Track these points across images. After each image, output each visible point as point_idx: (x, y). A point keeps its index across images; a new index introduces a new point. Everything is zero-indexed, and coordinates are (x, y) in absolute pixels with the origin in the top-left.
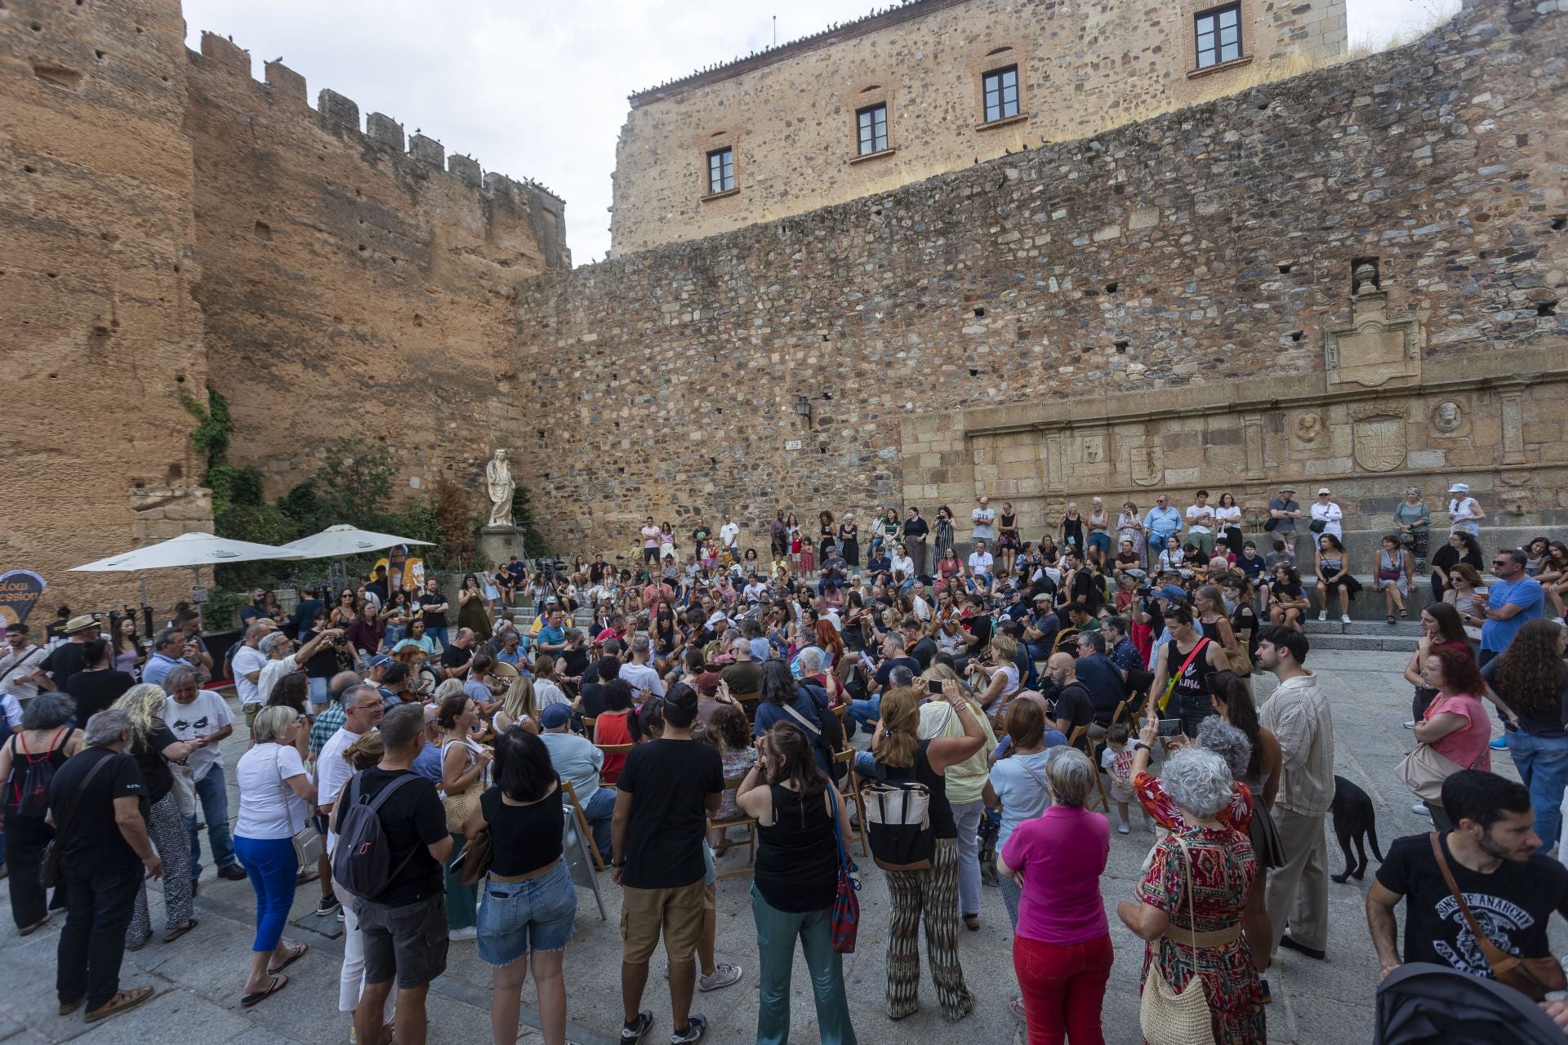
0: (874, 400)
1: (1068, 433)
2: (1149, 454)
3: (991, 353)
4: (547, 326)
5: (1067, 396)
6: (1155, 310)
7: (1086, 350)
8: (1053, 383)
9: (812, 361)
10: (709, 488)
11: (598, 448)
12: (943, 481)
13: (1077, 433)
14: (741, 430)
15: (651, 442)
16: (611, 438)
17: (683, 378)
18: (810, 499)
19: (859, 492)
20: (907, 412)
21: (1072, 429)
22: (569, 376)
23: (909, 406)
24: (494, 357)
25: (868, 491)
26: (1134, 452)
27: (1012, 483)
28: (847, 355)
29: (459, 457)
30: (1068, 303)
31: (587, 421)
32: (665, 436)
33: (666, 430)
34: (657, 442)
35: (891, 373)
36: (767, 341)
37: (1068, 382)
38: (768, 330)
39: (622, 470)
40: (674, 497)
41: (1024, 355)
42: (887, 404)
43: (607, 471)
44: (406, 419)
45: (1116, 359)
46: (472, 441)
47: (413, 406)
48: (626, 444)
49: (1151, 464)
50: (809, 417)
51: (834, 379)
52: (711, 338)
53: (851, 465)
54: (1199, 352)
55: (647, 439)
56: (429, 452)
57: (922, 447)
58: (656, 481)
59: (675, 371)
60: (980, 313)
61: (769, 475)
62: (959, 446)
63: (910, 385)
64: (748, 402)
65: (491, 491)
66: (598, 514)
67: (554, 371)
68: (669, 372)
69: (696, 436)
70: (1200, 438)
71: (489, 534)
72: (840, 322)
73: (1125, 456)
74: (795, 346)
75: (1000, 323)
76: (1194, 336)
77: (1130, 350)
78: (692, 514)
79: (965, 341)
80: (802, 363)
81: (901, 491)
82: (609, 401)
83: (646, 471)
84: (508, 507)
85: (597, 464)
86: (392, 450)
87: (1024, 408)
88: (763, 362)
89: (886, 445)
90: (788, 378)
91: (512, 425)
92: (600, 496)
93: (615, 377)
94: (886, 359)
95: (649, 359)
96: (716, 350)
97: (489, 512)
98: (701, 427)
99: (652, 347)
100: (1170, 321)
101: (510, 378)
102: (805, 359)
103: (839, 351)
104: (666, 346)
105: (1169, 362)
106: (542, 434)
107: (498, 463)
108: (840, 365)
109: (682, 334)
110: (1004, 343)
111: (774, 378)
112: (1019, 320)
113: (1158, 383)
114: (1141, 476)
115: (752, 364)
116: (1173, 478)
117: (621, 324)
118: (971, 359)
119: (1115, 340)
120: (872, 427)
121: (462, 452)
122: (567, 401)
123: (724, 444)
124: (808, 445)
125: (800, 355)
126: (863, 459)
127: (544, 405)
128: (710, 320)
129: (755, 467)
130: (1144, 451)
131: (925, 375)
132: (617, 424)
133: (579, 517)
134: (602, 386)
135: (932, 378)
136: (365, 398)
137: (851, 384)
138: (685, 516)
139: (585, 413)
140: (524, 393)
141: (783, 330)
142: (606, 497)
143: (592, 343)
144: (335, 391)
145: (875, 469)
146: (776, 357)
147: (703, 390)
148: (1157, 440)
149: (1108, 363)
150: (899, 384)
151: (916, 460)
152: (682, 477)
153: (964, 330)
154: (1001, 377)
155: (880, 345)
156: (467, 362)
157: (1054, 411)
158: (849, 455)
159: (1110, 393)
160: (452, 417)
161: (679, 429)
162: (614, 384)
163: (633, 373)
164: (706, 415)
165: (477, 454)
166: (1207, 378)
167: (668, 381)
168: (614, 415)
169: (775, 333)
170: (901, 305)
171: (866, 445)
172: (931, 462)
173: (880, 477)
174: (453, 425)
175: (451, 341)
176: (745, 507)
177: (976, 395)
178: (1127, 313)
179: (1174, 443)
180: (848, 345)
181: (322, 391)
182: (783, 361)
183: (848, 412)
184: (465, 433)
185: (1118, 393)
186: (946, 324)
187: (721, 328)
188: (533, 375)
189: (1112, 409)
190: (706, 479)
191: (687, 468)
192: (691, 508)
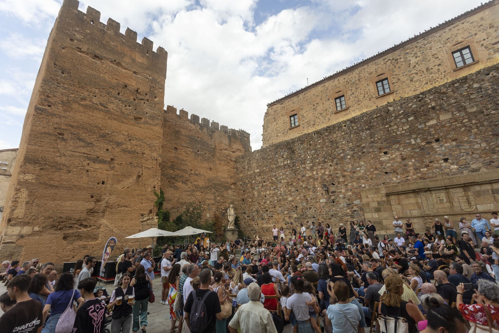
0: (350, 184)
1: (429, 192)
2: (467, 199)
3: (392, 166)
4: (245, 168)
5: (426, 179)
6: (458, 146)
7: (431, 162)
8: (419, 175)
9: (327, 173)
10: (295, 216)
11: (260, 204)
12: (380, 212)
13: (433, 192)
14: (305, 197)
15: (276, 201)
16: (264, 200)
17: (285, 181)
18: (330, 219)
19: (348, 216)
20: (362, 188)
21: (430, 191)
22: (251, 183)
23: (363, 186)
24: (230, 178)
25: (351, 216)
26: (460, 198)
27: (408, 212)
28: (339, 170)
29: (220, 207)
30: (420, 147)
31: (256, 196)
32: (280, 199)
33: (280, 197)
34: (278, 201)
35: (355, 175)
36: (311, 168)
37: (425, 174)
38: (312, 164)
39: (267, 210)
40: (284, 219)
41: (405, 166)
42: (355, 186)
43: (263, 211)
44: (206, 197)
45: (444, 164)
46: (223, 203)
47: (209, 193)
48: (268, 202)
49: (469, 203)
50: (327, 191)
51: (335, 178)
52: (293, 168)
53: (344, 207)
54: (481, 160)
55: (275, 201)
56: (212, 206)
57: (370, 200)
58: (278, 214)
59: (283, 179)
60: (386, 153)
61: (315, 211)
62: (384, 199)
63: (363, 179)
64: (306, 187)
65: (228, 217)
66: (260, 225)
67: (247, 181)
68: (281, 179)
69: (290, 199)
70: (490, 192)
71: (228, 231)
72: (336, 160)
73: (456, 200)
74: (321, 169)
75: (394, 156)
76: (477, 154)
77: (450, 161)
78: (290, 224)
79: (382, 163)
80: (324, 174)
81: (364, 215)
82: (263, 189)
83: (275, 211)
84: (233, 222)
85: (260, 209)
86: (202, 206)
87: (408, 184)
88: (310, 174)
89: (356, 199)
90: (319, 179)
91: (235, 198)
92: (260, 219)
93: (265, 182)
94: (353, 171)
95: (274, 176)
96: (295, 172)
97: (228, 224)
98: (292, 196)
99: (275, 172)
100: (465, 150)
101: (234, 184)
102: (324, 173)
103: (336, 169)
104: (280, 171)
105: (469, 164)
106: (243, 200)
107: (231, 209)
108: (337, 174)
109: (285, 168)
110: (397, 162)
111: (315, 179)
112: (401, 154)
113: (465, 172)
114: (465, 207)
115: (307, 175)
116: (481, 208)
117: (266, 166)
118: (384, 168)
119: (442, 158)
120: (350, 193)
121: (221, 206)
122: (250, 190)
123: (299, 201)
124: (328, 200)
125: (323, 171)
126: (348, 205)
127: (244, 191)
128: (293, 163)
129: (310, 208)
130: (465, 198)
131: (368, 175)
132: (265, 196)
133: (254, 226)
134: (261, 185)
135: (371, 176)
136: (196, 191)
137: (341, 180)
138: (288, 225)
139: (256, 193)
140: (238, 188)
141: (317, 164)
142: (262, 219)
143: (258, 172)
144: (189, 190)
145: (353, 208)
146: (315, 173)
147: (292, 184)
148: (470, 193)
149: (441, 166)
150: (358, 179)
151: (368, 204)
152: (286, 212)
153: (381, 159)
154: (397, 174)
155: (350, 166)
156: (223, 180)
157: (421, 185)
158: (343, 203)
159: (444, 177)
160: (219, 196)
161: (285, 197)
162: (264, 184)
163: (270, 180)
164: (293, 192)
165: (225, 206)
166: (487, 169)
167: (281, 182)
168: (264, 193)
169: (314, 165)
170: (356, 153)
171: (349, 200)
172: (375, 205)
173: (355, 211)
174: (219, 198)
175: (219, 174)
176: (308, 222)
177: (388, 181)
178: (446, 148)
179: (478, 194)
180: (339, 167)
181: (186, 189)
182: (317, 174)
183: (341, 189)
184: (222, 200)
185: (448, 177)
186: (373, 158)
187: (297, 165)
188: (241, 183)
189: (447, 183)
190: (294, 213)
191: (288, 209)
192: (289, 222)
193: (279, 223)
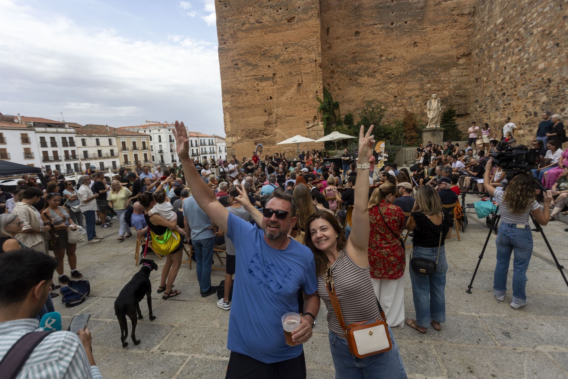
10: (544, 99)
11: (496, 83)
15: (518, 76)
16: (502, 76)
22: (489, 47)
31: (493, 70)
32: (525, 70)
33: (527, 66)
34: (522, 74)
39: (504, 94)
43: (497, 96)
48: (507, 79)
55: (516, 74)
56: (416, 99)
58: (518, 98)
65: (428, 113)
67: (484, 46)
69: (541, 66)
78: (533, 116)
82: (503, 56)
83: (515, 93)
84: (436, 119)
85: (495, 92)
93: (508, 40)
95: (524, 23)
97: (428, 122)
98: (545, 59)
99: (526, 15)
106: (477, 80)
122: (487, 61)
123: (556, 68)
127: (479, 65)
132: (505, 67)
134: (502, 48)
138: (529, 118)
139: (493, 66)
140: (473, 61)
142: (496, 110)
147: (550, 33)
152: (531, 94)
161: (532, 65)
162: (507, 45)
163: (516, 35)
164: (549, 50)
167: (532, 34)
168: (504, 63)
174: (429, 86)
184: (435, 88)
190: (543, 94)
191: (534, 88)
192: (533, 113)
193: (517, 115)
